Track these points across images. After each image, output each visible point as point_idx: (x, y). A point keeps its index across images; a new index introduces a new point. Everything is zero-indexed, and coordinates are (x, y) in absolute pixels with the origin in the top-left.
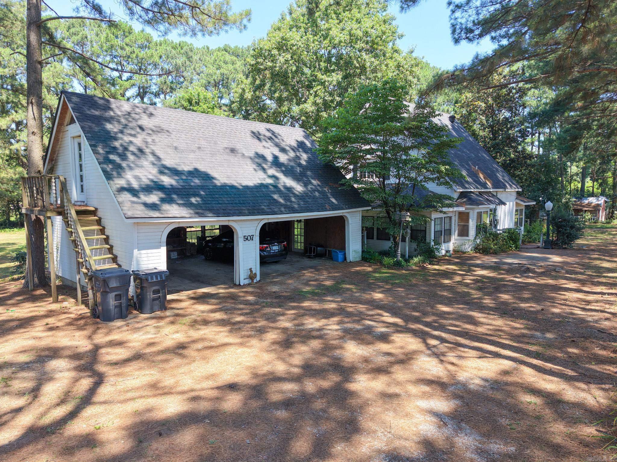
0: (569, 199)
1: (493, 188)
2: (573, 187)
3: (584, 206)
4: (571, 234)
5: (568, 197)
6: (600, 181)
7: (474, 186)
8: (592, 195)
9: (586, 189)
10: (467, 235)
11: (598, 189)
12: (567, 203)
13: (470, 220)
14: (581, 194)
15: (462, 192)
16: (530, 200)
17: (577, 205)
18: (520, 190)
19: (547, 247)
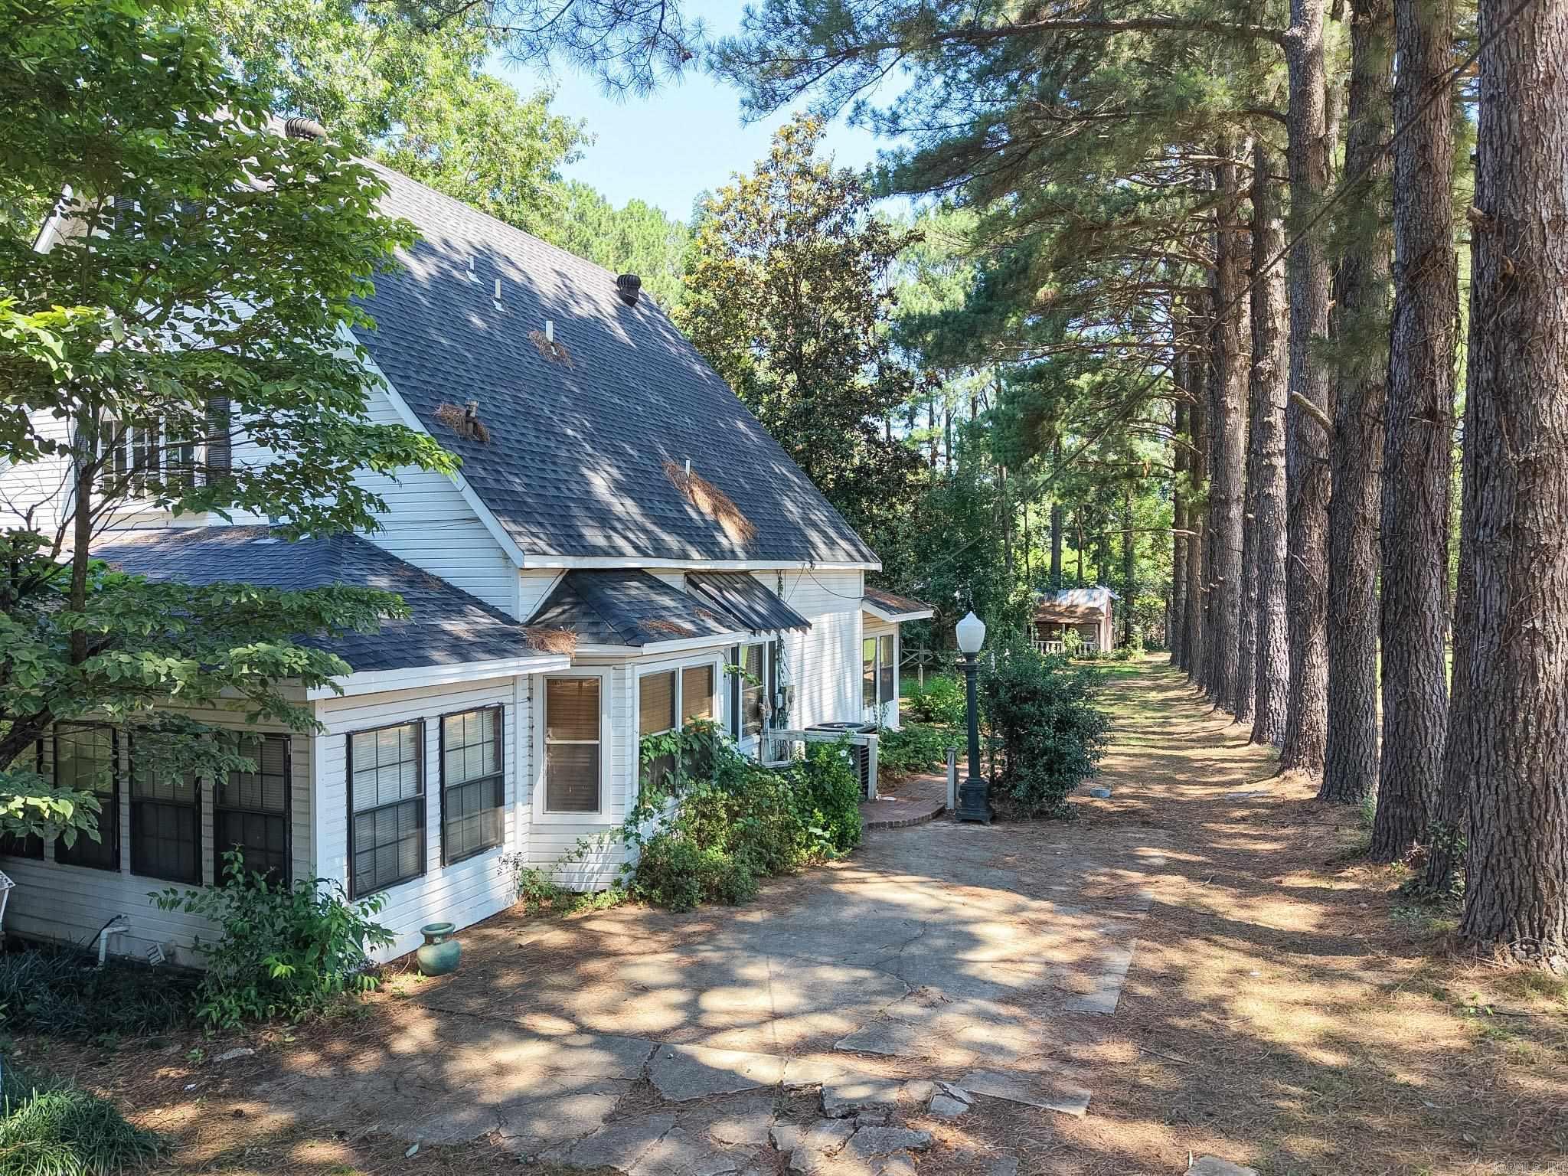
0: (1026, 593)
1: (752, 556)
2: (1032, 564)
3: (1061, 614)
4: (1062, 757)
5: (1025, 588)
6: (1093, 547)
7: (643, 541)
8: (1080, 583)
9: (1063, 565)
10: (591, 803)
11: (1089, 567)
12: (1021, 604)
13: (606, 723)
14: (1054, 580)
15: (572, 572)
16: (911, 604)
17: (1044, 611)
18: (877, 566)
19: (972, 815)
